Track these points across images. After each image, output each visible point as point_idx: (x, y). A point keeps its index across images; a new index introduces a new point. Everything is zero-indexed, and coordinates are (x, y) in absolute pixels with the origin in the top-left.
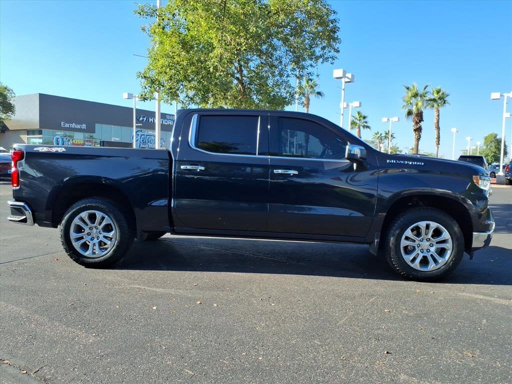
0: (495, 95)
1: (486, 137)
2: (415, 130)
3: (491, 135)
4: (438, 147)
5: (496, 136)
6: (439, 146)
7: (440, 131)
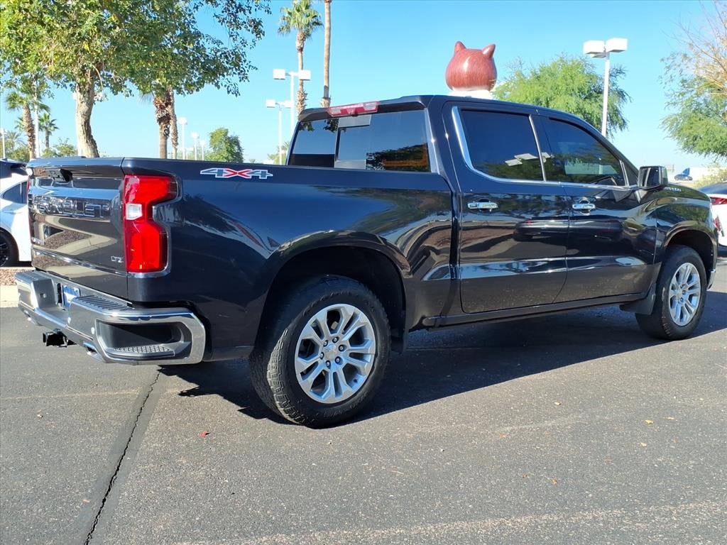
0: (279, 73)
1: (213, 134)
2: (160, 120)
3: (220, 130)
4: (176, 150)
5: (227, 133)
6: (178, 147)
7: (177, 123)
